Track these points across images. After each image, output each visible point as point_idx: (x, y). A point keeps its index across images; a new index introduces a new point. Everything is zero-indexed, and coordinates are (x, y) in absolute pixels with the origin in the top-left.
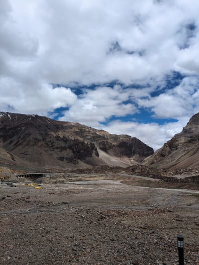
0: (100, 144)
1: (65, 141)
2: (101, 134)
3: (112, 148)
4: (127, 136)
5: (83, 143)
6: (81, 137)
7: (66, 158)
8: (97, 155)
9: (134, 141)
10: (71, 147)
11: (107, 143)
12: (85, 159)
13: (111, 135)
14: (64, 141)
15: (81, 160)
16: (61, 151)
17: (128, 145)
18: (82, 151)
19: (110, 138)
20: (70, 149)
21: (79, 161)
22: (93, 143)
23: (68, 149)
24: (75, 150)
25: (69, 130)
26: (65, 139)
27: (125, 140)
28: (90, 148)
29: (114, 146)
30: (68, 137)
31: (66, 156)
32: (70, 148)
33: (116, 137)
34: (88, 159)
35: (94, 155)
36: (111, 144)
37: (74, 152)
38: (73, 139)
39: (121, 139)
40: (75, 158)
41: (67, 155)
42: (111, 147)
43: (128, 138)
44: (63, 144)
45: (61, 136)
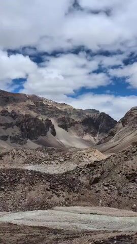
0: (59, 120)
1: (13, 117)
2: (63, 108)
3: (74, 126)
4: (94, 111)
5: (36, 119)
6: (35, 112)
7: (10, 137)
8: (54, 133)
9: (102, 117)
10: (20, 124)
11: (69, 119)
12: (36, 139)
13: (75, 109)
14: (11, 116)
15: (31, 140)
16: (5, 129)
17: (95, 122)
18: (33, 129)
19: (74, 113)
20: (17, 126)
21: (29, 140)
22: (49, 119)
23: (15, 127)
24: (24, 127)
25: (21, 104)
26: (13, 115)
27: (91, 115)
28: (45, 126)
29: (77, 123)
30: (19, 112)
31: (10, 134)
32: (18, 124)
33: (80, 113)
34: (40, 138)
35: (49, 133)
36: (73, 120)
37: (22, 130)
38: (24, 114)
39: (87, 114)
40: (23, 136)
41: (13, 133)
42: (73, 124)
43: (95, 114)
44: (9, 120)
45: (10, 111)
